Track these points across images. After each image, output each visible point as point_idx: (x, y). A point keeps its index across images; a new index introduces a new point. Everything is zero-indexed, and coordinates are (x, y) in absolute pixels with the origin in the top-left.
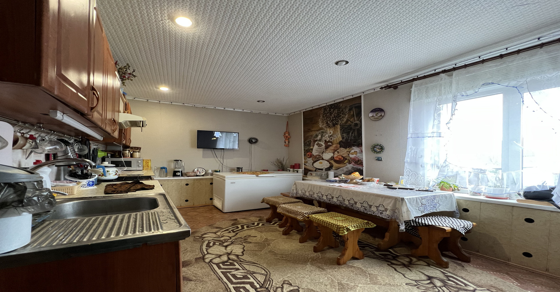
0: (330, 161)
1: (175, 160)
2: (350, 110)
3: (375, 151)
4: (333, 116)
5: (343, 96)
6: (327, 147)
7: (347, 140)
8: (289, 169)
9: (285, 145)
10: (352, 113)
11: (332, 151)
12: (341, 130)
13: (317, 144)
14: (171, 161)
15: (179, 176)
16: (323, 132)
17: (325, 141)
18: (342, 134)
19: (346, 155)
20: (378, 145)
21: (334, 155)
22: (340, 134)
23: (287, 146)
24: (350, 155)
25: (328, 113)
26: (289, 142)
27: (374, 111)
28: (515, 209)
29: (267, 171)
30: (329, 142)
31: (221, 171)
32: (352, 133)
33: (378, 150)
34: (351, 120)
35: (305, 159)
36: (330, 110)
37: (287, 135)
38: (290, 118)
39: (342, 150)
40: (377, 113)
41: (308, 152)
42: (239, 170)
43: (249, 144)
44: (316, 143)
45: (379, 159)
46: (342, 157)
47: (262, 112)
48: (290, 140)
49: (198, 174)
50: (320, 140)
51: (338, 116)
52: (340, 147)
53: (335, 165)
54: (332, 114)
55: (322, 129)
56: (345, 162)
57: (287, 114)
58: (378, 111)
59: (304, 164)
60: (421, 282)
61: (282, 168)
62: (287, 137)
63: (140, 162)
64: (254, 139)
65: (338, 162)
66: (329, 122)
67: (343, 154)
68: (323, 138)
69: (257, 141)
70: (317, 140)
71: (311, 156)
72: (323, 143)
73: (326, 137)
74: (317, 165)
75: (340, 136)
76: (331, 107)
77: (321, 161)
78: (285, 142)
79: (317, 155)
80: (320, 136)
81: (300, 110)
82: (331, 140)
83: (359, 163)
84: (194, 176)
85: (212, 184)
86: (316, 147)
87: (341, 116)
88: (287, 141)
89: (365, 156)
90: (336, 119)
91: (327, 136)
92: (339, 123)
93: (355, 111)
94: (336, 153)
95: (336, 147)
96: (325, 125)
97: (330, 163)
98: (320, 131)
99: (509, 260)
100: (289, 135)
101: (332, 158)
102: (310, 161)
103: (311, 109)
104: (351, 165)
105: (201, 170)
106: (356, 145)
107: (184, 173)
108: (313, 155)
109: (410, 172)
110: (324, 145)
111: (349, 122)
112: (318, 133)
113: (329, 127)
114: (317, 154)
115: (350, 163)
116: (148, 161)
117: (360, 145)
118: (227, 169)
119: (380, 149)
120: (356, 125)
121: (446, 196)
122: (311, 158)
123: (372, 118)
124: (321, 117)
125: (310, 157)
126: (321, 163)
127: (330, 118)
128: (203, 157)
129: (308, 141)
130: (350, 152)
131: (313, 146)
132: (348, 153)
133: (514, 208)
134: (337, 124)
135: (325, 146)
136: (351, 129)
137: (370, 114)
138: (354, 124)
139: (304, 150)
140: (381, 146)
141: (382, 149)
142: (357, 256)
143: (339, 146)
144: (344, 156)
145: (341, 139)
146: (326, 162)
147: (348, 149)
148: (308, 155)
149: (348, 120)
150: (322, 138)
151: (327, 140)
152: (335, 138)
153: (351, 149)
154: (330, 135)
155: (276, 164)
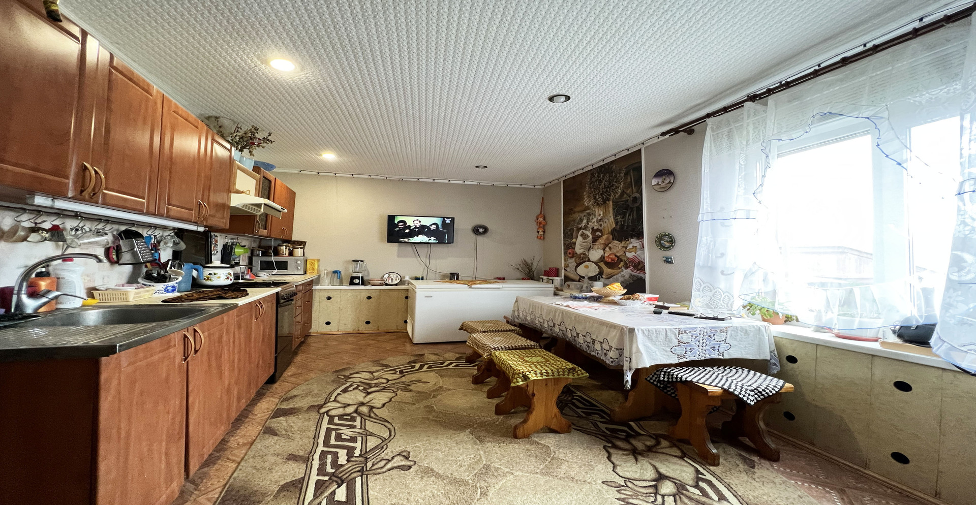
0: (600, 264)
1: (353, 261)
2: (627, 174)
3: (662, 247)
4: (603, 185)
5: (614, 152)
6: (595, 240)
7: (622, 227)
8: (542, 277)
9: (537, 237)
10: (629, 180)
11: (602, 246)
12: (614, 209)
13: (581, 235)
14: (347, 262)
15: (358, 284)
16: (589, 214)
17: (593, 229)
18: (615, 216)
19: (621, 253)
20: (665, 235)
21: (604, 253)
22: (612, 217)
23: (540, 239)
24: (627, 253)
25: (596, 181)
26: (544, 232)
27: (659, 174)
28: (877, 361)
29: (504, 279)
30: (598, 230)
31: (425, 278)
32: (630, 215)
33: (667, 245)
34: (628, 192)
35: (565, 260)
36: (599, 176)
37: (541, 219)
38: (546, 190)
39: (615, 244)
40: (664, 177)
41: (569, 246)
42: (454, 277)
43: (474, 236)
44: (580, 232)
45: (668, 261)
46: (616, 256)
47: (496, 184)
48: (546, 228)
49: (389, 282)
50: (586, 228)
51: (610, 186)
52: (613, 239)
53: (607, 270)
54: (602, 182)
55: (588, 208)
56: (620, 266)
57: (541, 185)
58: (665, 174)
59: (564, 269)
60: (635, 482)
61: (529, 274)
62: (542, 225)
63: (299, 262)
64: (481, 227)
65: (610, 265)
66: (597, 197)
67: (617, 252)
68: (590, 223)
69: (486, 230)
70: (581, 228)
71: (574, 255)
72: (589, 233)
73: (594, 224)
74: (581, 270)
75: (613, 220)
76: (601, 171)
77: (587, 263)
78: (538, 232)
79: (581, 254)
80: (585, 221)
81: (557, 177)
82: (600, 228)
83: (639, 267)
84: (381, 285)
85: (407, 298)
86: (580, 239)
87: (613, 185)
88: (540, 230)
89: (648, 254)
90: (607, 191)
91: (595, 220)
92: (612, 197)
93: (634, 175)
94: (607, 249)
95: (607, 239)
96: (591, 202)
97: (599, 267)
98: (585, 214)
99: (866, 466)
100: (544, 219)
101: (602, 259)
102: (572, 263)
103: (572, 175)
104: (628, 270)
105: (395, 276)
106: (634, 236)
107: (368, 280)
108: (576, 254)
109: (700, 284)
110: (591, 236)
111: (625, 196)
112: (582, 215)
113: (598, 204)
114: (581, 251)
115: (627, 268)
116: (313, 262)
117: (640, 235)
118: (437, 275)
119: (670, 241)
120: (635, 199)
121: (746, 331)
122: (574, 259)
123: (656, 187)
124: (587, 188)
125: (571, 258)
126: (587, 267)
127: (598, 188)
128: (398, 256)
129: (570, 230)
130: (626, 248)
131: (577, 238)
132: (624, 249)
133: (876, 358)
134: (608, 200)
135: (593, 238)
136: (628, 207)
137: (653, 181)
138: (632, 199)
139: (564, 244)
140: (671, 238)
141: (672, 241)
142: (553, 427)
143: (611, 237)
144: (618, 255)
145: (614, 226)
146: (594, 265)
147: (623, 242)
148: (570, 254)
149: (623, 193)
150: (588, 224)
151: (596, 228)
152: (605, 224)
153: (628, 242)
154: (599, 218)
155: (520, 269)
